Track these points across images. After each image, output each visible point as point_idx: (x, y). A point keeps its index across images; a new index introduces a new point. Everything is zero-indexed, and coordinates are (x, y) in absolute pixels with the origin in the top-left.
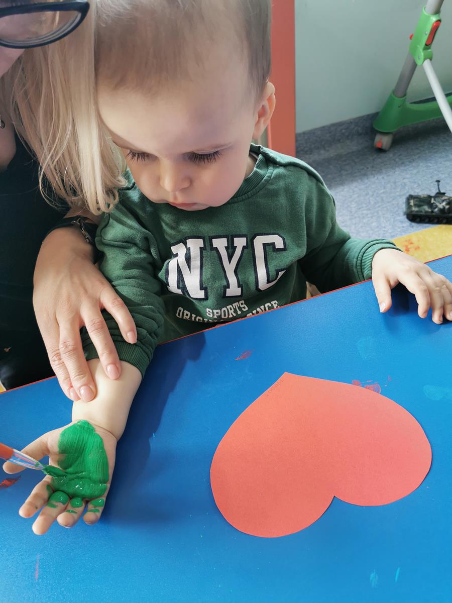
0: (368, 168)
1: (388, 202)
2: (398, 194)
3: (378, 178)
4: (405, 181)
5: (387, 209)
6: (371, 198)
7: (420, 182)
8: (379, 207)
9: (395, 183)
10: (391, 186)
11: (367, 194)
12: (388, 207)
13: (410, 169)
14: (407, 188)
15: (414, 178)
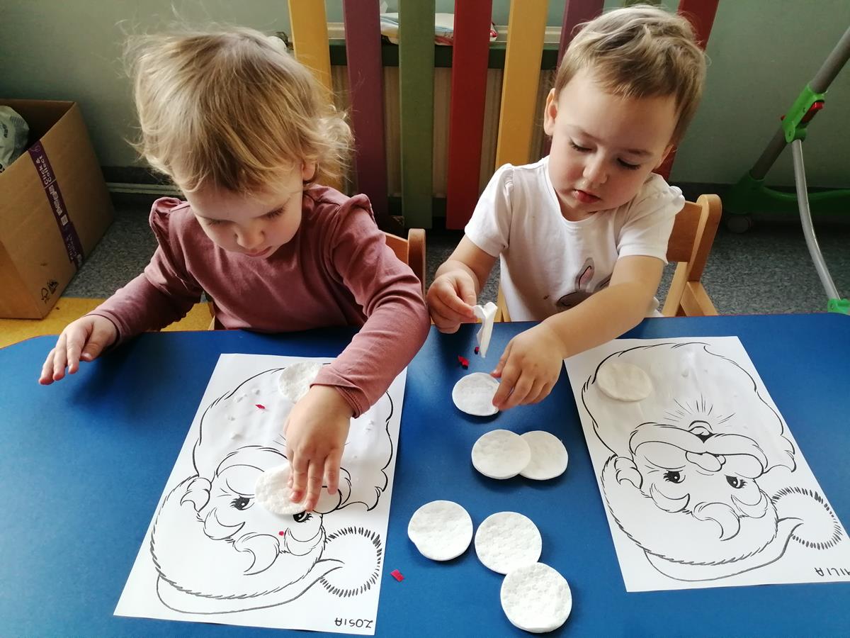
0: (739, 243)
1: (749, 286)
2: (763, 280)
3: (747, 257)
4: (777, 269)
5: (744, 292)
6: (731, 276)
7: (793, 276)
8: (736, 287)
9: (764, 268)
10: (759, 270)
11: (727, 270)
12: (747, 291)
13: (789, 259)
14: (776, 277)
15: (788, 270)
